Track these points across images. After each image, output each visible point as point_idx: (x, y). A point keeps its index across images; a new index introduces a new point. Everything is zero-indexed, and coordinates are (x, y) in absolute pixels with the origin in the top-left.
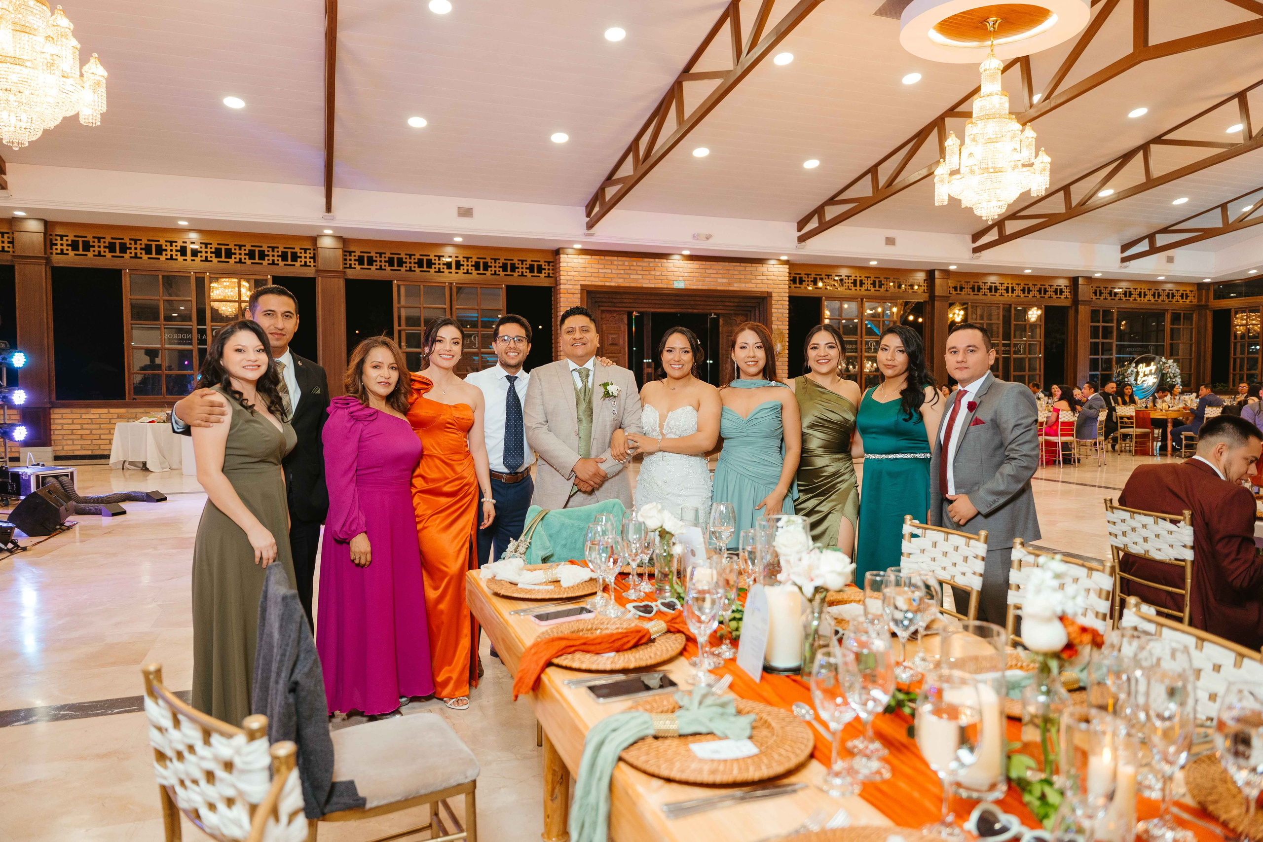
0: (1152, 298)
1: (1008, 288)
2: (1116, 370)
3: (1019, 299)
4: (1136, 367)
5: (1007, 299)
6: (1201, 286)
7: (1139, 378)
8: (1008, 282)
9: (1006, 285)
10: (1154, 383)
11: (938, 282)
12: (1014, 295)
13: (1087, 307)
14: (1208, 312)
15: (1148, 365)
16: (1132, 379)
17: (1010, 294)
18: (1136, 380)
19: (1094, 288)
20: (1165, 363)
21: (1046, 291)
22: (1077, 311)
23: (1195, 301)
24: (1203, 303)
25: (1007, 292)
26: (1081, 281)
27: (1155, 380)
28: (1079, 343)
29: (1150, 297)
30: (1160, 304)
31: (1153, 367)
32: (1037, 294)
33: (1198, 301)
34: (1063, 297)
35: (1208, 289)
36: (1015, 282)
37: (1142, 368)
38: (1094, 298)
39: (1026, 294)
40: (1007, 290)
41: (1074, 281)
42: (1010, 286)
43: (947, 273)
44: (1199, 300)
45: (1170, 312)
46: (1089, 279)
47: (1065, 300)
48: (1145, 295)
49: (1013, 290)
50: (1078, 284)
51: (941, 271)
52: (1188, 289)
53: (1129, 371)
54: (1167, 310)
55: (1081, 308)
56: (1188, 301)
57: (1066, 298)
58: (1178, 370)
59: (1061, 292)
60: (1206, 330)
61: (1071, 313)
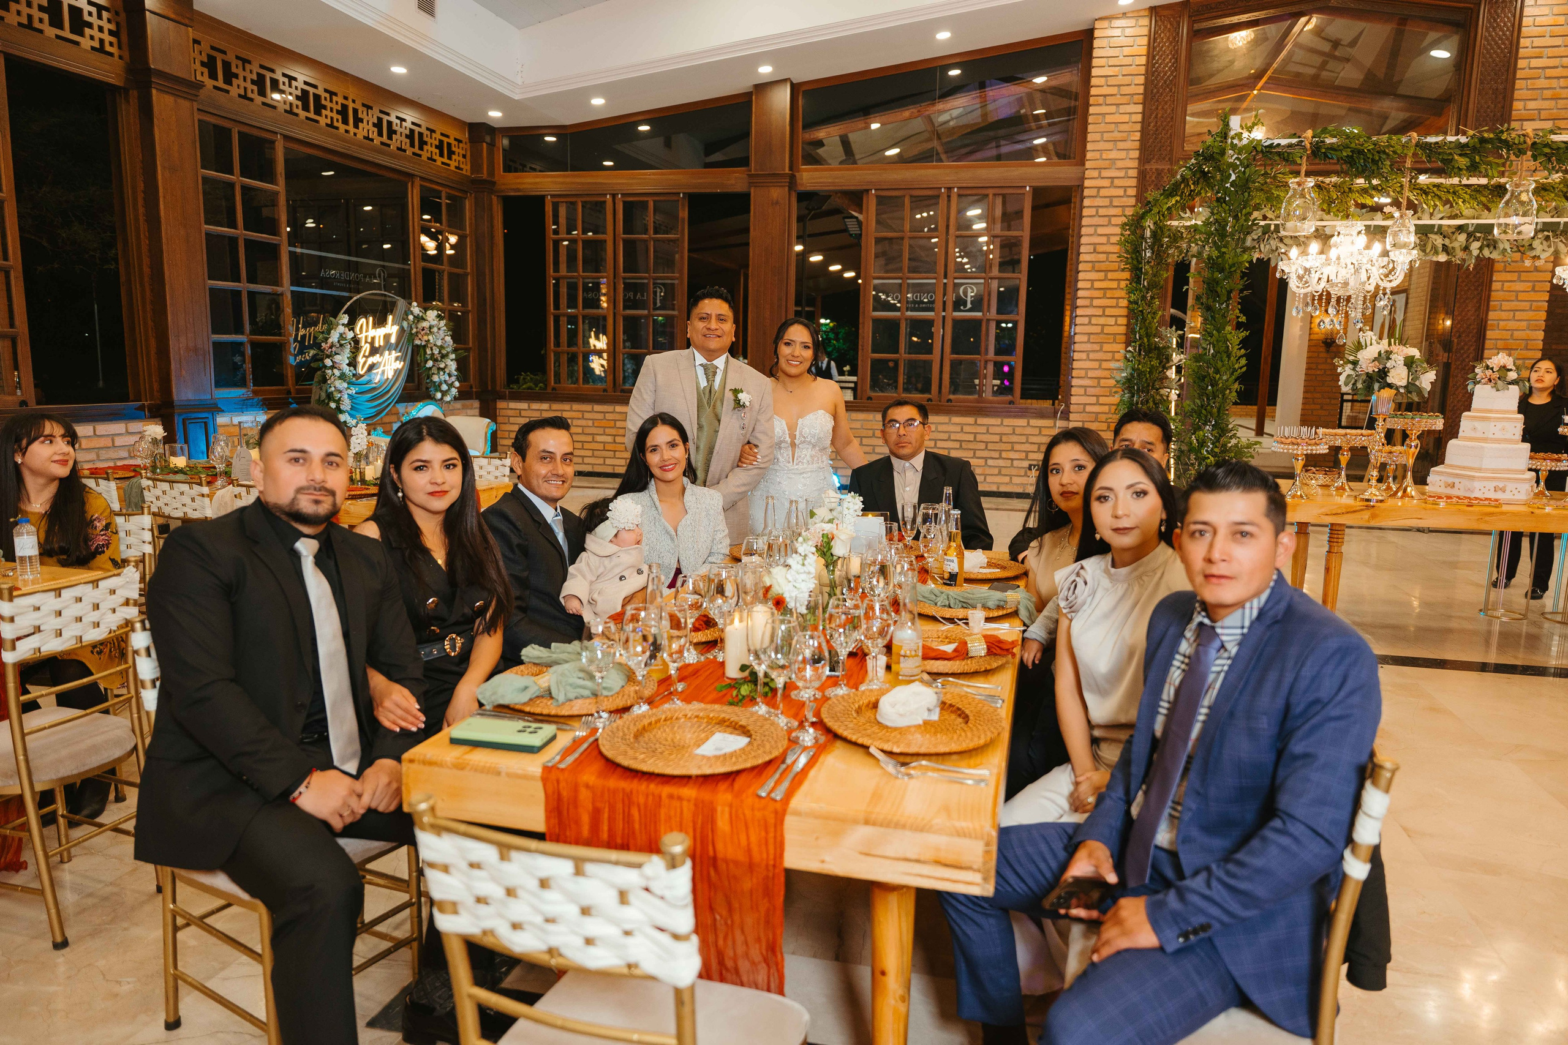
0: (373, 134)
2: (293, 330)
4: (351, 325)
6: (479, 131)
7: (361, 360)
10: (398, 373)
13: (185, 104)
14: (494, 198)
15: (380, 322)
16: (343, 359)
18: (353, 363)
19: (205, 47)
20: (419, 319)
22: (146, 110)
23: (467, 168)
24: (485, 175)
27: (399, 365)
28: (167, 230)
29: (367, 128)
30: (392, 155)
31: (391, 329)
33: (473, 171)
34: (86, 43)
35: (492, 145)
37: (368, 331)
38: (209, 83)
44: (476, 166)
45: (417, 182)
48: (358, 121)
52: (454, 133)
53: (334, 337)
54: (411, 176)
55: (161, 101)
56: (453, 164)
57: (101, 49)
58: (448, 339)
60: (492, 244)
61: (127, 114)
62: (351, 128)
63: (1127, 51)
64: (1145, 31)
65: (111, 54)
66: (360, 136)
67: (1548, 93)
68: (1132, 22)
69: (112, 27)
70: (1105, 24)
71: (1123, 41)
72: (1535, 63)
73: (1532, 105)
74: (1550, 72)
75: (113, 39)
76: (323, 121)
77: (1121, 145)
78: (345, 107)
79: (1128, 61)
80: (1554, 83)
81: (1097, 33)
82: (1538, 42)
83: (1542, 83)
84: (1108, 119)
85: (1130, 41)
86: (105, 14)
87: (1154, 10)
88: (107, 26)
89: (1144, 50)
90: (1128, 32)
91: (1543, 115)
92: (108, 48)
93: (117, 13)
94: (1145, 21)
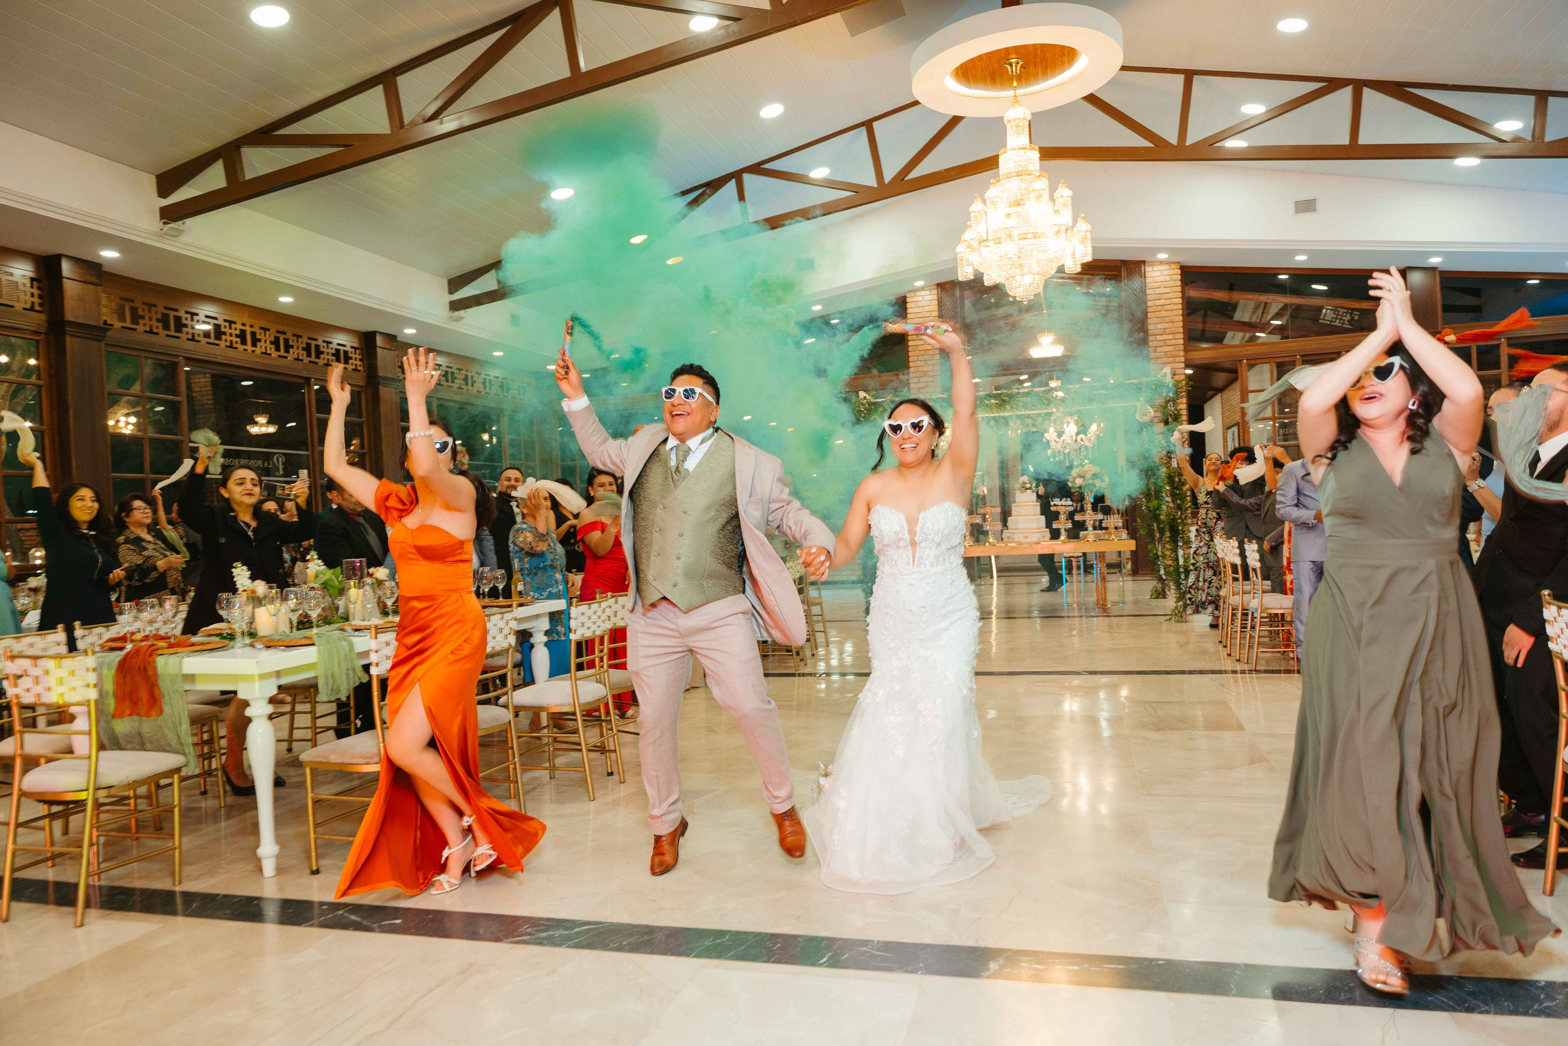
1: (243, 332)
3: (266, 360)
5: (245, 356)
8: (242, 320)
9: (239, 326)
11: (71, 288)
12: (258, 350)
17: (249, 348)
21: (319, 353)
25: (244, 342)
26: (379, 341)
32: (303, 355)
36: (258, 324)
39: (282, 353)
40: (242, 335)
41: (367, 340)
42: (248, 329)
43: (93, 270)
46: (391, 338)
47: (354, 374)
49: (255, 341)
50: (375, 346)
51: (76, 261)
57: (355, 370)
59: (347, 359)
62: (470, 387)
63: (926, 309)
64: (935, 297)
65: (359, 371)
66: (475, 392)
67: (1167, 319)
68: (928, 292)
69: (360, 357)
70: (912, 294)
71: (924, 303)
72: (1158, 303)
73: (1159, 326)
74: (1166, 307)
75: (360, 363)
76: (455, 386)
77: (929, 363)
78: (466, 376)
79: (928, 314)
80: (1170, 313)
81: (908, 300)
82: (1157, 291)
83: (1163, 313)
84: (920, 348)
85: (928, 303)
86: (358, 351)
87: (941, 286)
88: (359, 357)
89: (936, 308)
90: (927, 298)
91: (1167, 331)
92: (359, 368)
93: (362, 350)
94: (935, 292)
